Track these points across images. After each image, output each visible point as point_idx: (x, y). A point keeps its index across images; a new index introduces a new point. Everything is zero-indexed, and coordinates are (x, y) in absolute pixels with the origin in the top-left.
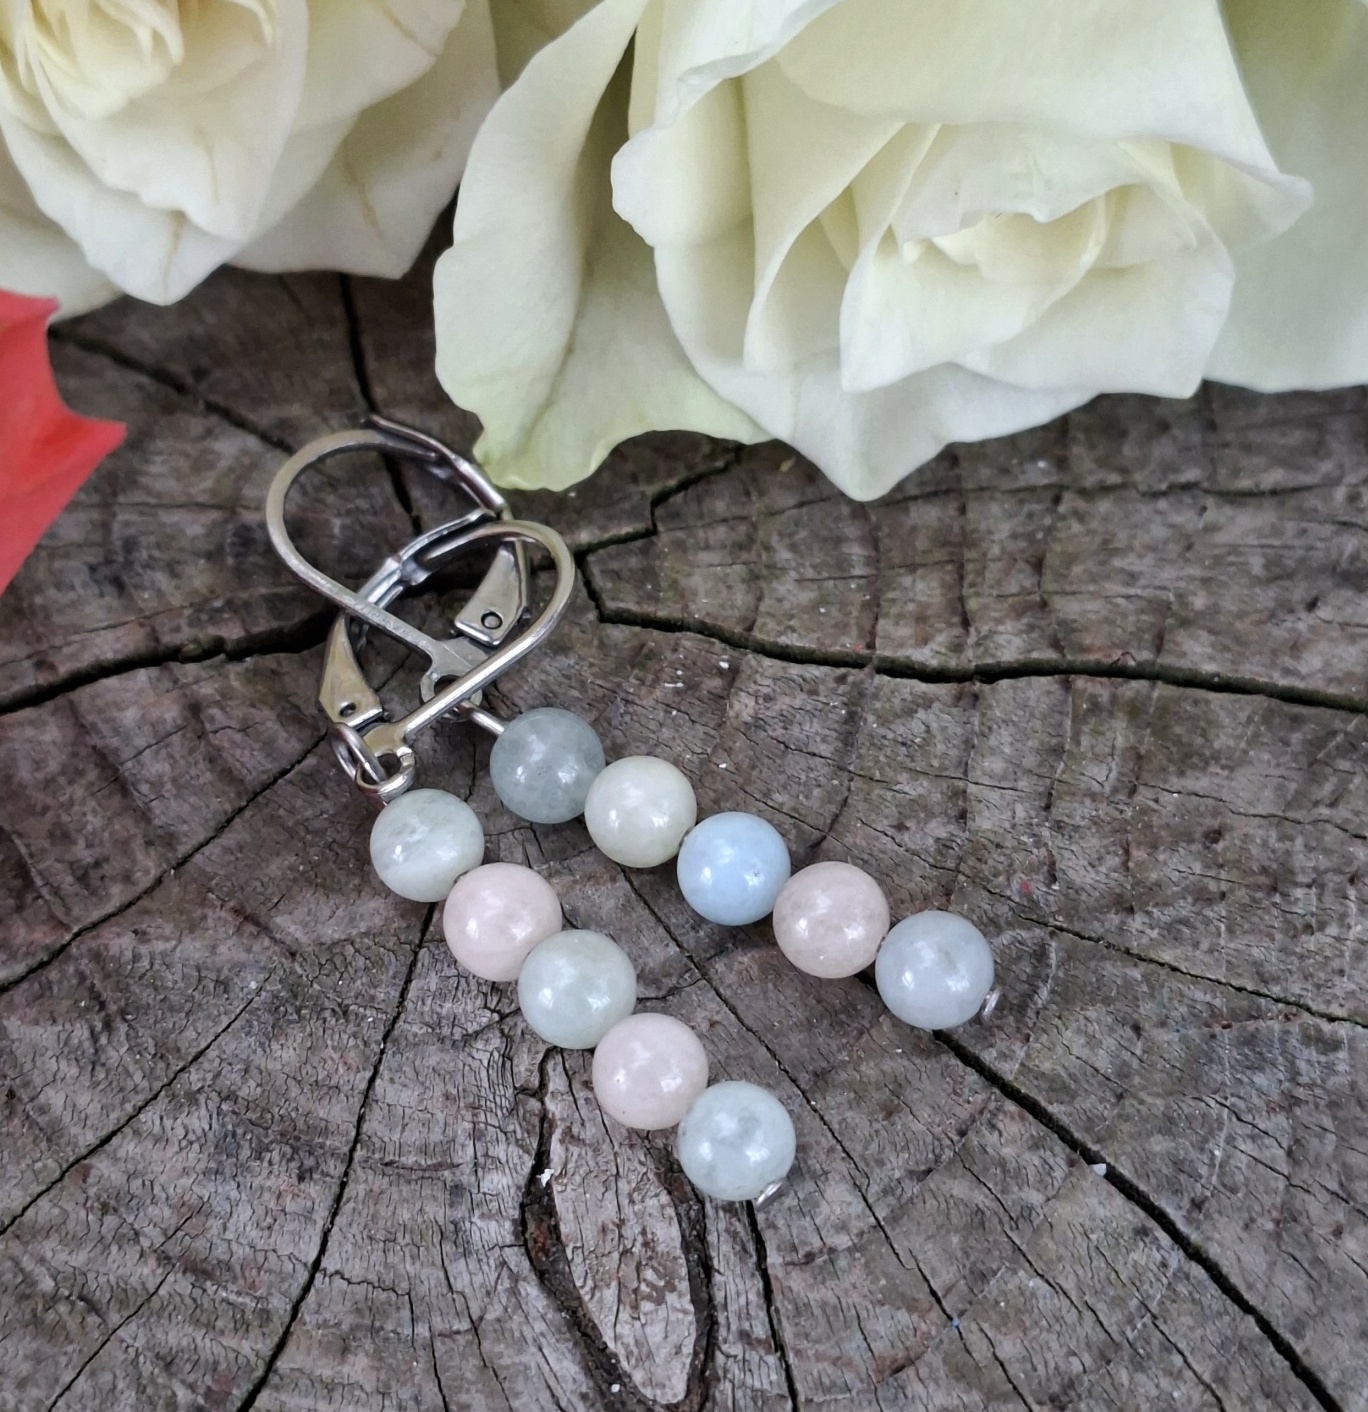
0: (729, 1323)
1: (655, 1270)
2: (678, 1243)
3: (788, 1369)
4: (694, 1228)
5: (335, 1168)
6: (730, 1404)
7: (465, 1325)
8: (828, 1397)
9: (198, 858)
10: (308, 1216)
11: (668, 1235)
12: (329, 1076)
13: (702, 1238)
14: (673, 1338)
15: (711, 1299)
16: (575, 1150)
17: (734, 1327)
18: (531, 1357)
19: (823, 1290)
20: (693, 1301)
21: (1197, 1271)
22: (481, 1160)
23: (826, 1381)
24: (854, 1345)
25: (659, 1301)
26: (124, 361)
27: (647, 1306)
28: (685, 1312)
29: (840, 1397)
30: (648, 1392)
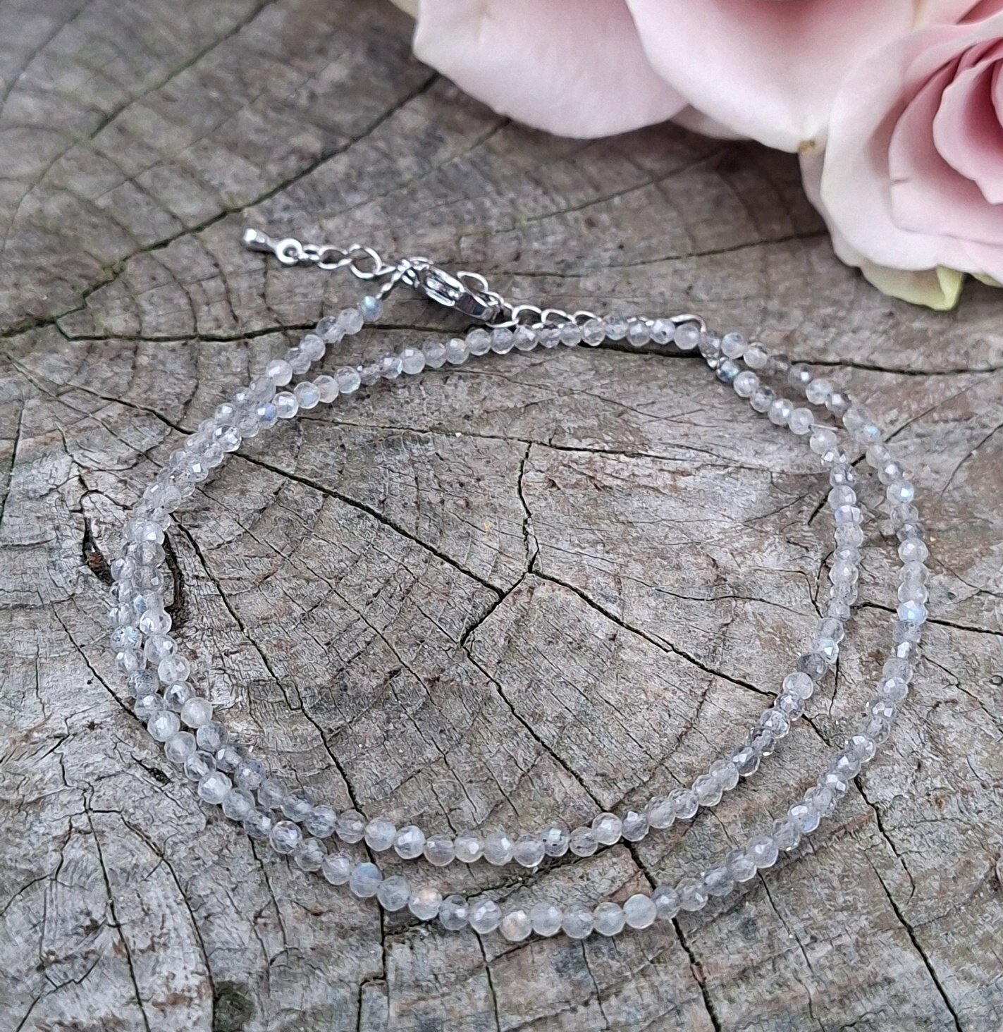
0: (187, 573)
3: (218, 586)
6: (195, 602)
8: (237, 592)
15: (178, 567)
16: (103, 527)
17: (190, 575)
19: (227, 556)
21: (387, 526)
22: (60, 537)
23: (235, 587)
28: (167, 574)
29: (243, 591)
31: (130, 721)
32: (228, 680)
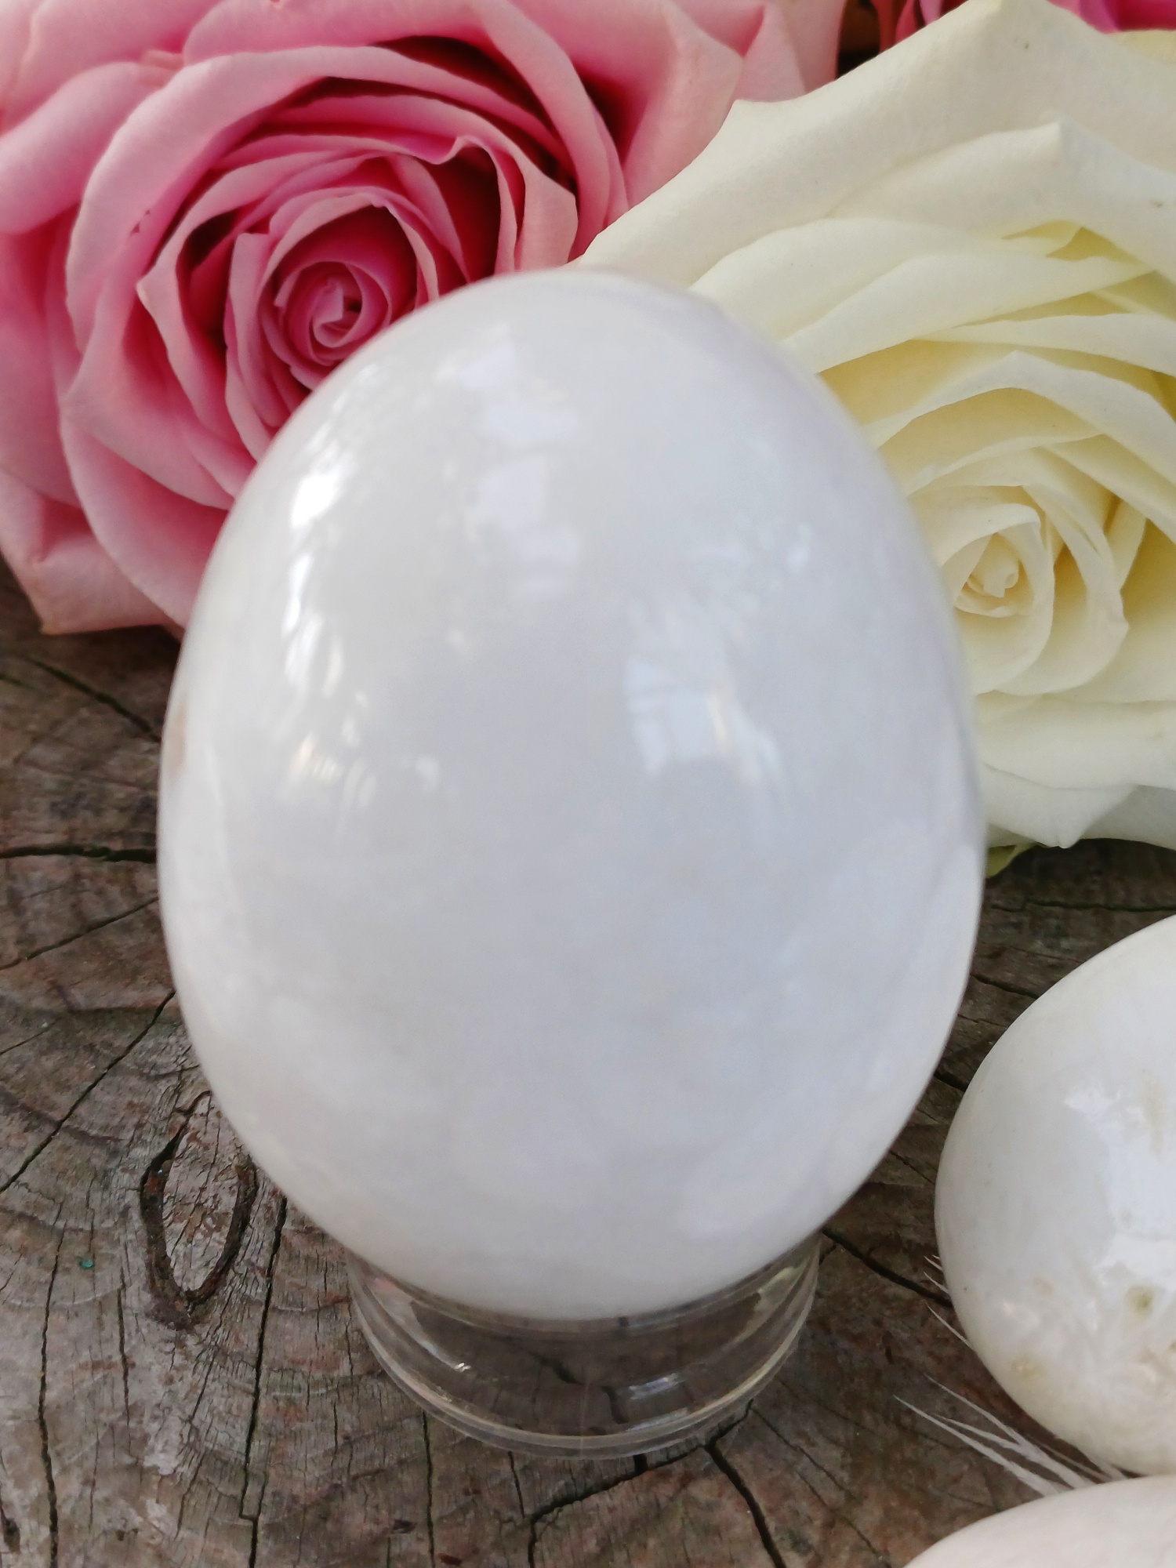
0: (246, 1255)
1: (214, 1219)
2: (233, 1206)
3: (270, 1290)
4: (246, 1200)
5: (48, 1130)
6: (226, 1300)
7: (88, 1228)
8: (288, 1309)
9: (43, 955)
10: (21, 1150)
11: (228, 1202)
12: (67, 1080)
13: (249, 1208)
14: (208, 1257)
15: (240, 1240)
16: (195, 1146)
17: (246, 1258)
18: (119, 1252)
19: (311, 1250)
20: (227, 1238)
22: (135, 1140)
23: (291, 1299)
24: (317, 1283)
25: (209, 1233)
26: (121, 711)
27: (199, 1236)
28: (220, 1243)
29: (295, 1310)
30: (179, 1283)
31: (33, 1437)
32: (186, 1433)
